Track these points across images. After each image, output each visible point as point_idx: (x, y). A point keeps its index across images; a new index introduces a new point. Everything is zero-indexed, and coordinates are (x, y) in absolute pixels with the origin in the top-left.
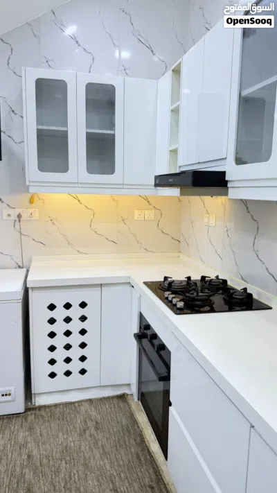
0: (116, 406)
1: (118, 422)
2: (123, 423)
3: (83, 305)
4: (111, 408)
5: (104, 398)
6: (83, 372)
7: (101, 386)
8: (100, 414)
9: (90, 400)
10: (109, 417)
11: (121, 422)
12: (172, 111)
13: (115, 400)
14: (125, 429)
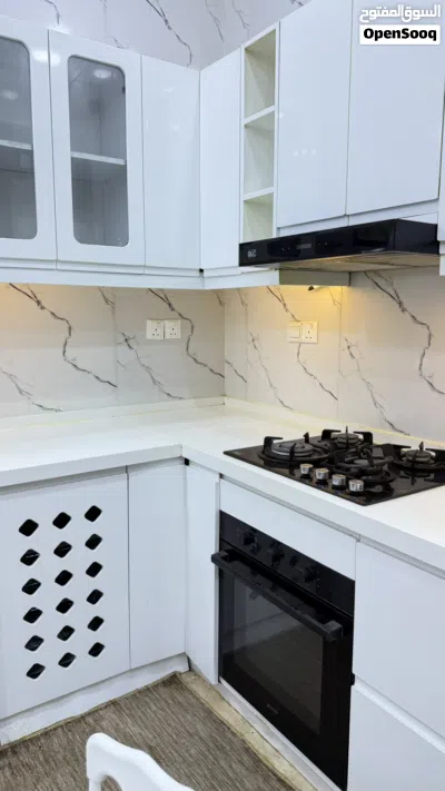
0: (170, 702)
1: (191, 735)
2: (202, 734)
3: (93, 514)
4: (163, 709)
5: (140, 691)
6: (96, 650)
7: (131, 670)
8: (146, 728)
9: (114, 703)
10: (170, 730)
11: (197, 733)
12: (246, 126)
13: (162, 690)
14: (211, 745)
